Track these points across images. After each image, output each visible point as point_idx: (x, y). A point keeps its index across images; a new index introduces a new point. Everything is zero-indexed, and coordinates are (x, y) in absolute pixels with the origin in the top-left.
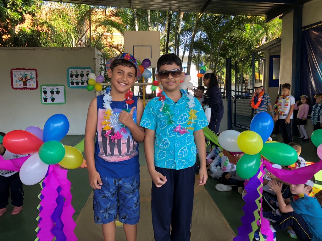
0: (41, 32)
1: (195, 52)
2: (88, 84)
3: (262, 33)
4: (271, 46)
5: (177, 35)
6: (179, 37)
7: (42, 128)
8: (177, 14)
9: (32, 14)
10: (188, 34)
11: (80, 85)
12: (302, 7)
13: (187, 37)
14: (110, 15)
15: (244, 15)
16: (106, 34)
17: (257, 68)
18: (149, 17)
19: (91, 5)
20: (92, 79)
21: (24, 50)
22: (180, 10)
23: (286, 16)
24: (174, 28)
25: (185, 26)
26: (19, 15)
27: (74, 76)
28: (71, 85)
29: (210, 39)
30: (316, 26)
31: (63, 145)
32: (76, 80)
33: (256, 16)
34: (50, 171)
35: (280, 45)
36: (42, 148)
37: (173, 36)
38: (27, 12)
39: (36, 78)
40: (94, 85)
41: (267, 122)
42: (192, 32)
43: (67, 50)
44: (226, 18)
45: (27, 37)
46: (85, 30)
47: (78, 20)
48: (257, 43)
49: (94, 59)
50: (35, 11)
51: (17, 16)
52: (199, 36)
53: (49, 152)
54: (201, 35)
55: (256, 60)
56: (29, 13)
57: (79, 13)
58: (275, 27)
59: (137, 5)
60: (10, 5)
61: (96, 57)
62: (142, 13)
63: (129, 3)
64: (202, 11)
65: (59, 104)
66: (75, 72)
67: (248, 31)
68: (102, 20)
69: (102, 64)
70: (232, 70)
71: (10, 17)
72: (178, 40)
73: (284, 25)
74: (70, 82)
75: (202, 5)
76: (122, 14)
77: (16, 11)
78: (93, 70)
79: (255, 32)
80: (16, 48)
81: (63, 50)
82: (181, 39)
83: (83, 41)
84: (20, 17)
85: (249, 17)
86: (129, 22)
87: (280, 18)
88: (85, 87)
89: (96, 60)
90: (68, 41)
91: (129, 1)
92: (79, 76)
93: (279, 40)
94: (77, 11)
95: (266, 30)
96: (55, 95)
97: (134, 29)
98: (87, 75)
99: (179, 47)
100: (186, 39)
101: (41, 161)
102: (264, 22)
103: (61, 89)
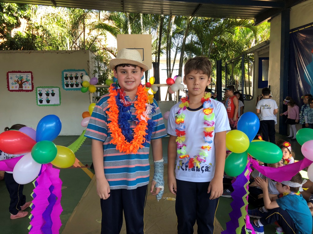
0: (36, 35)
1: (186, 54)
2: (82, 86)
3: (251, 36)
4: (260, 48)
5: (169, 38)
6: (171, 39)
7: (35, 128)
8: (169, 18)
9: (28, 18)
10: (180, 36)
11: (75, 87)
12: (289, 11)
13: (179, 40)
14: (104, 19)
15: (233, 18)
16: (99, 37)
17: (247, 70)
18: (141, 20)
19: (85, 9)
20: (86, 81)
21: (20, 53)
22: (171, 14)
23: (274, 19)
24: (165, 31)
25: (177, 30)
26: (15, 19)
27: (69, 78)
28: (65, 87)
29: (201, 41)
30: (304, 28)
31: (55, 145)
32: (71, 82)
33: (245, 19)
34: (43, 170)
35: (269, 47)
36: (35, 148)
37: (165, 39)
38: (22, 17)
39: (32, 80)
40: (88, 87)
41: (253, 121)
42: (183, 34)
43: (62, 53)
44: (216, 21)
45: (23, 40)
46: (80, 33)
47: (73, 24)
48: (247, 46)
49: (88, 61)
50: (30, 15)
51: (13, 21)
52: (190, 39)
53: (41, 152)
54: (192, 38)
55: (246, 62)
56: (25, 17)
57: (74, 17)
58: (263, 30)
59: (130, 9)
60: (6, 10)
61: (90, 60)
62: (135, 17)
63: (122, 7)
64: (193, 15)
65: (54, 105)
66: (70, 75)
67: (237, 34)
68: (97, 24)
69: (95, 67)
70: (223, 72)
71: (6, 21)
72: (170, 43)
73: (272, 28)
74: (65, 84)
75: (192, 8)
76: (116, 18)
77: (12, 15)
78: (87, 72)
79: (244, 34)
80: (12, 51)
81: (58, 53)
82: (172, 42)
83: (78, 45)
84: (15, 21)
85: (238, 20)
86: (122, 25)
87: (269, 21)
88: (80, 89)
89: (90, 62)
90: (63, 44)
91: (121, 5)
92: (74, 78)
93: (267, 43)
94: (72, 15)
95: (255, 32)
96: (50, 97)
97: (127, 32)
98: (82, 77)
99: (171, 50)
100: (177, 42)
101: (34, 160)
102: (253, 25)
103: (56, 91)
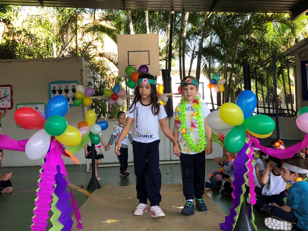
0: (18, 42)
1: (206, 60)
3: (289, 34)
6: (184, 41)
8: (182, 15)
9: (8, 21)
10: (197, 38)
13: (196, 42)
14: (100, 20)
18: (147, 19)
19: (76, 8)
20: (79, 92)
22: (183, 10)
25: (193, 29)
27: (57, 92)
33: (278, 13)
34: (52, 148)
36: (47, 123)
38: (1, 20)
39: (11, 95)
40: (82, 99)
41: (250, 99)
45: (2, 48)
47: (61, 27)
49: (82, 70)
50: (11, 18)
53: (53, 124)
56: (5, 21)
63: (122, 3)
64: (211, 10)
66: (58, 87)
68: (91, 25)
69: (90, 77)
76: (115, 17)
81: (44, 61)
87: (307, 14)
90: (49, 52)
91: (122, 2)
92: (63, 92)
94: (60, 16)
97: (129, 33)
98: (74, 91)
100: (193, 44)
103: (41, 108)
